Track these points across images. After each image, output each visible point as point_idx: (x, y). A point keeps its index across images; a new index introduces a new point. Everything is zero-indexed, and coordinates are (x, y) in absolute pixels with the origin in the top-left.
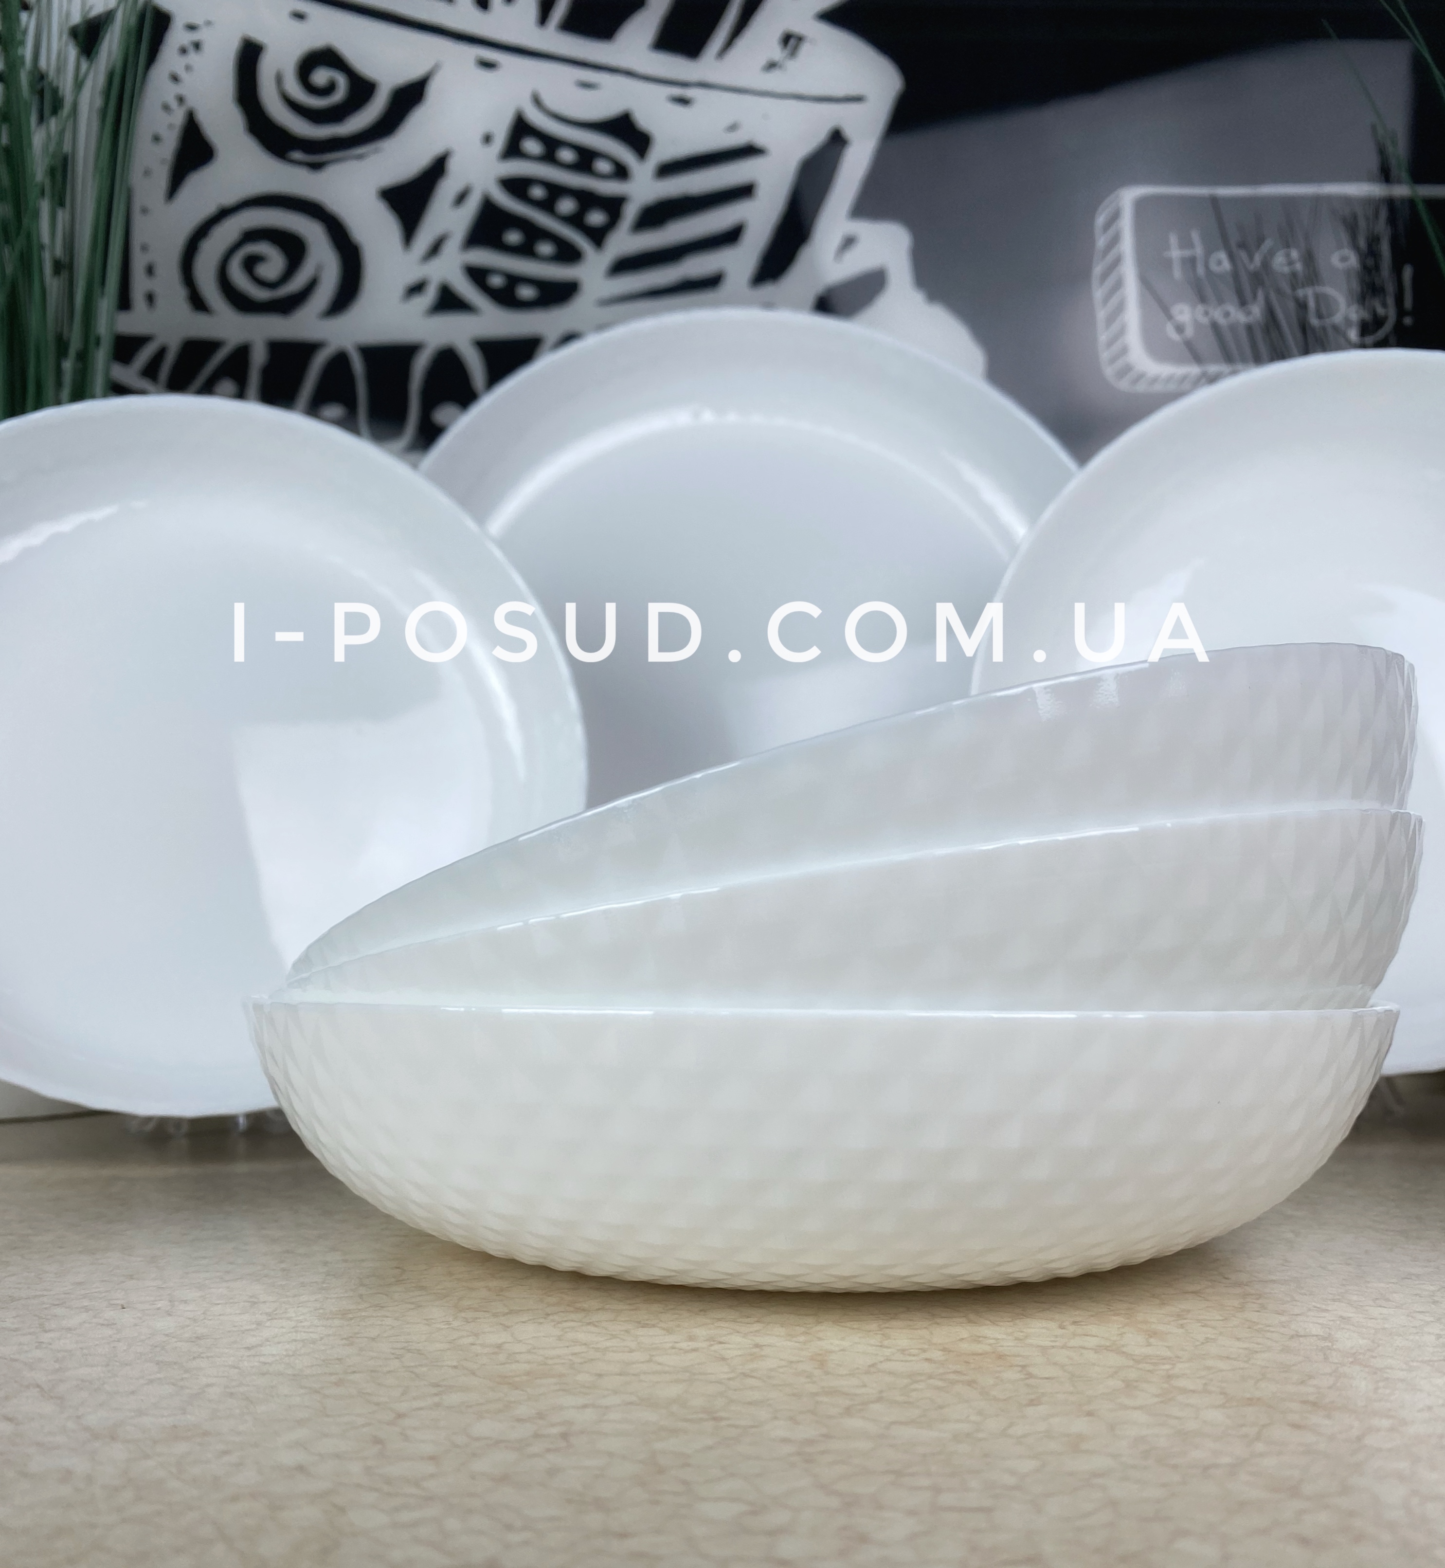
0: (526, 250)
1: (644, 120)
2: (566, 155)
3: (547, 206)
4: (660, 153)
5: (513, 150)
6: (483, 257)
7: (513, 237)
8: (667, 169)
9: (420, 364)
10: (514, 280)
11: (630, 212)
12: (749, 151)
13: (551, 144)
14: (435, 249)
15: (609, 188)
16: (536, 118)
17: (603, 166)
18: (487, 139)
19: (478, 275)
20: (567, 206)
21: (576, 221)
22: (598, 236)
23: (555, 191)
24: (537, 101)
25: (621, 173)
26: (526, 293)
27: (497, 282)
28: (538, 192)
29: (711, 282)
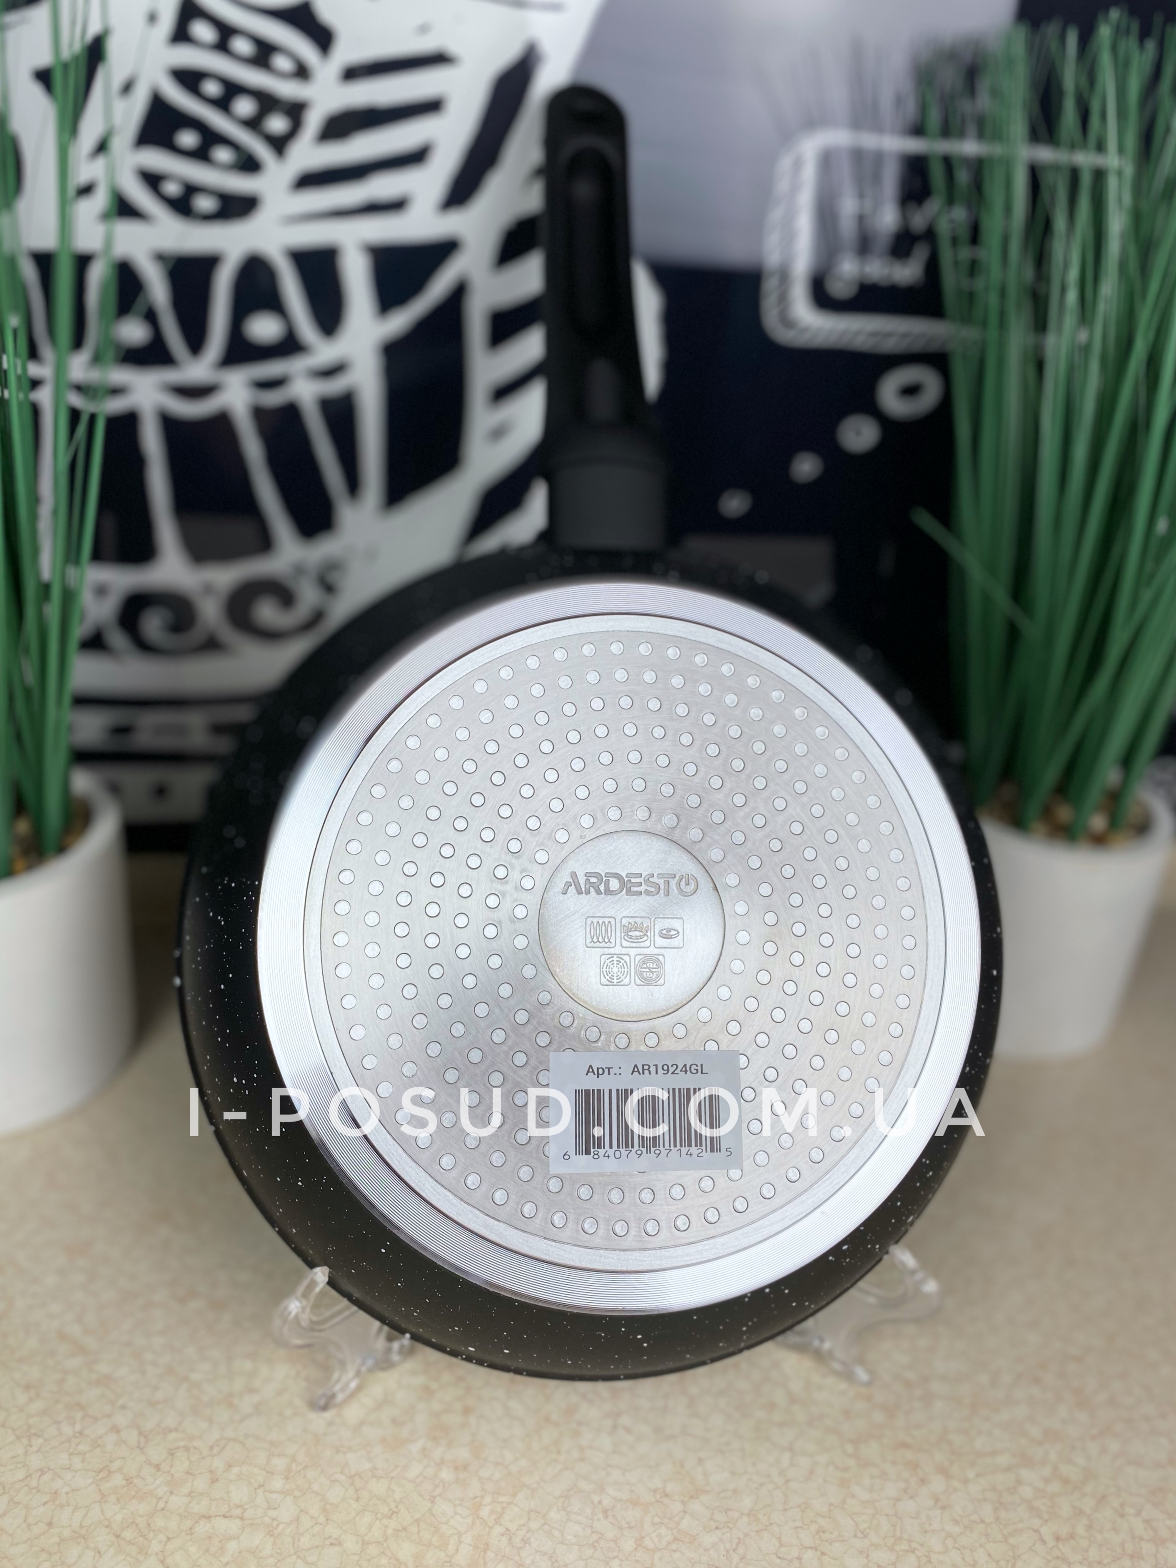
0: (201, 154)
1: (326, 13)
2: (242, 46)
3: (223, 104)
4: (345, 52)
5: (181, 33)
6: (156, 159)
7: (188, 139)
8: (352, 74)
9: (97, 277)
10: (191, 189)
11: (314, 121)
12: (439, 59)
13: (225, 33)
14: (102, 146)
15: (288, 89)
17: (282, 63)
18: (153, 18)
19: (153, 180)
20: (244, 107)
21: (253, 124)
22: (279, 144)
23: (231, 88)
25: (302, 72)
26: (204, 204)
27: (172, 189)
28: (212, 88)
29: (397, 206)
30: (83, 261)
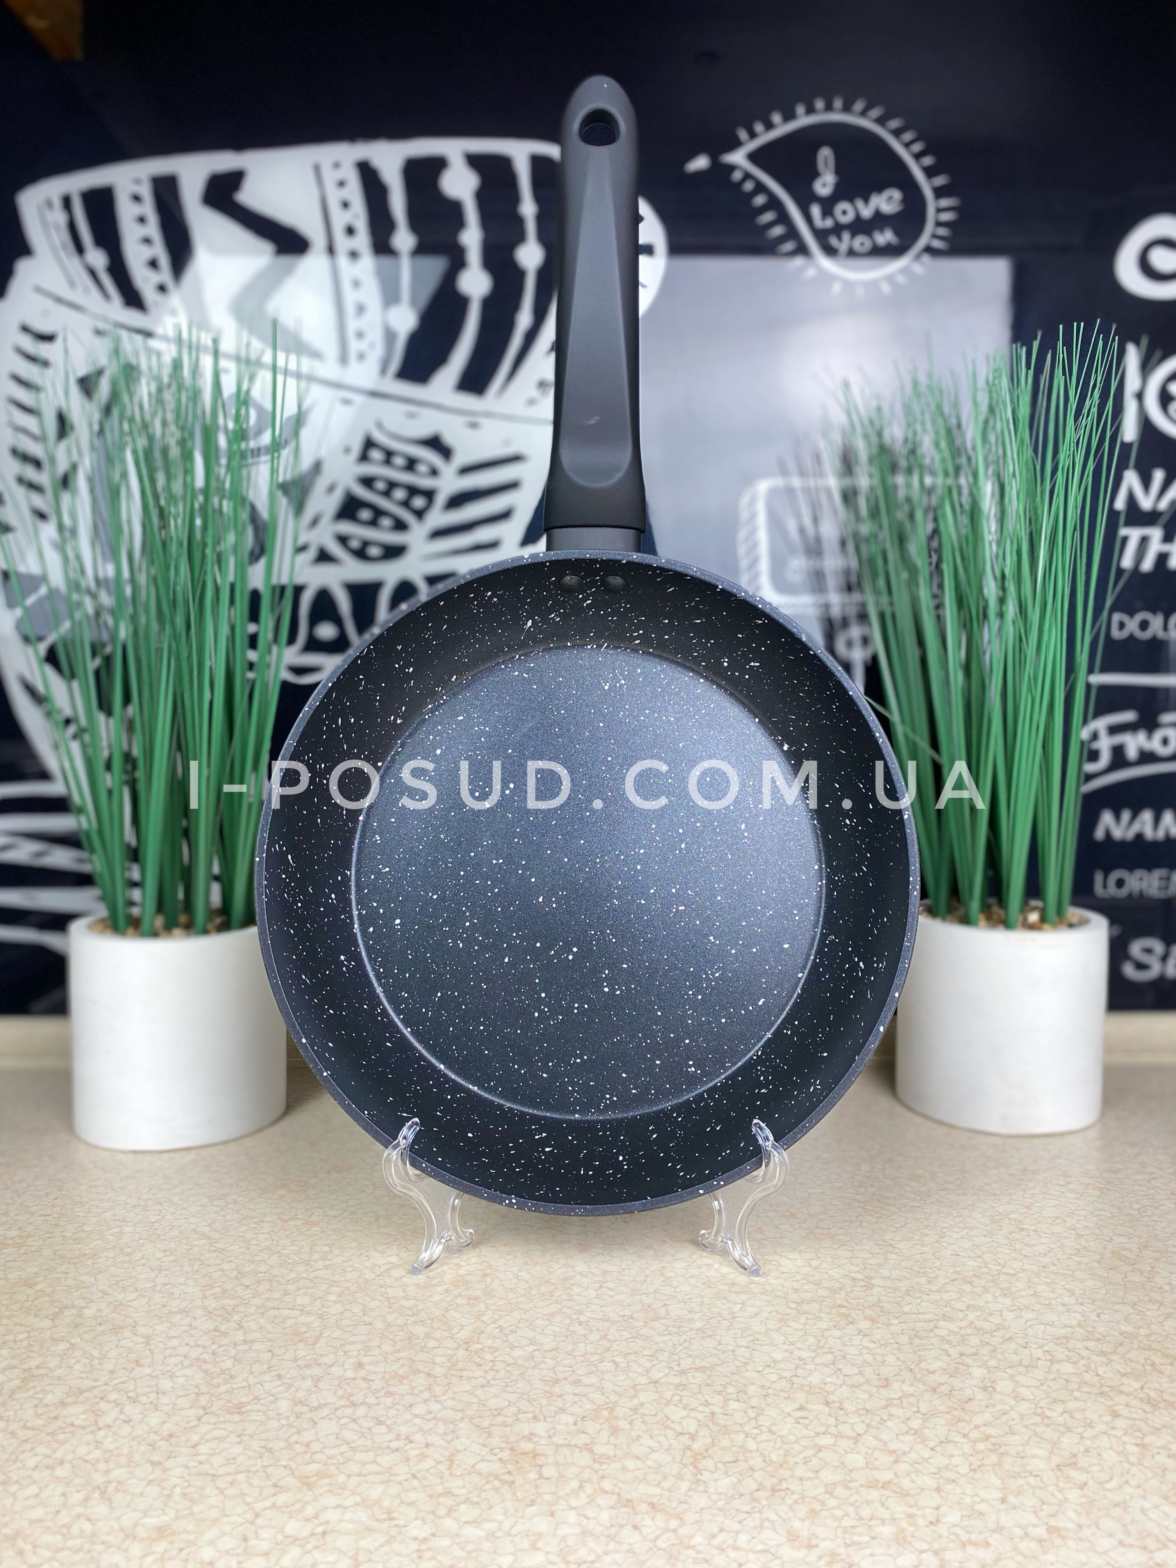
0: (373, 523)
1: (449, 439)
2: (399, 461)
3: (387, 494)
4: (461, 459)
5: (364, 457)
6: (346, 527)
7: (365, 515)
8: (466, 470)
9: (306, 599)
10: (366, 544)
11: (441, 499)
12: (516, 459)
13: (389, 455)
14: (315, 522)
15: (425, 483)
16: (379, 437)
17: (422, 468)
18: (347, 450)
19: (343, 540)
20: (400, 494)
21: (406, 504)
22: (420, 514)
23: (392, 485)
24: (380, 425)
25: (434, 472)
26: (374, 551)
27: (355, 544)
28: (380, 486)
29: (493, 545)
30: (298, 590)
